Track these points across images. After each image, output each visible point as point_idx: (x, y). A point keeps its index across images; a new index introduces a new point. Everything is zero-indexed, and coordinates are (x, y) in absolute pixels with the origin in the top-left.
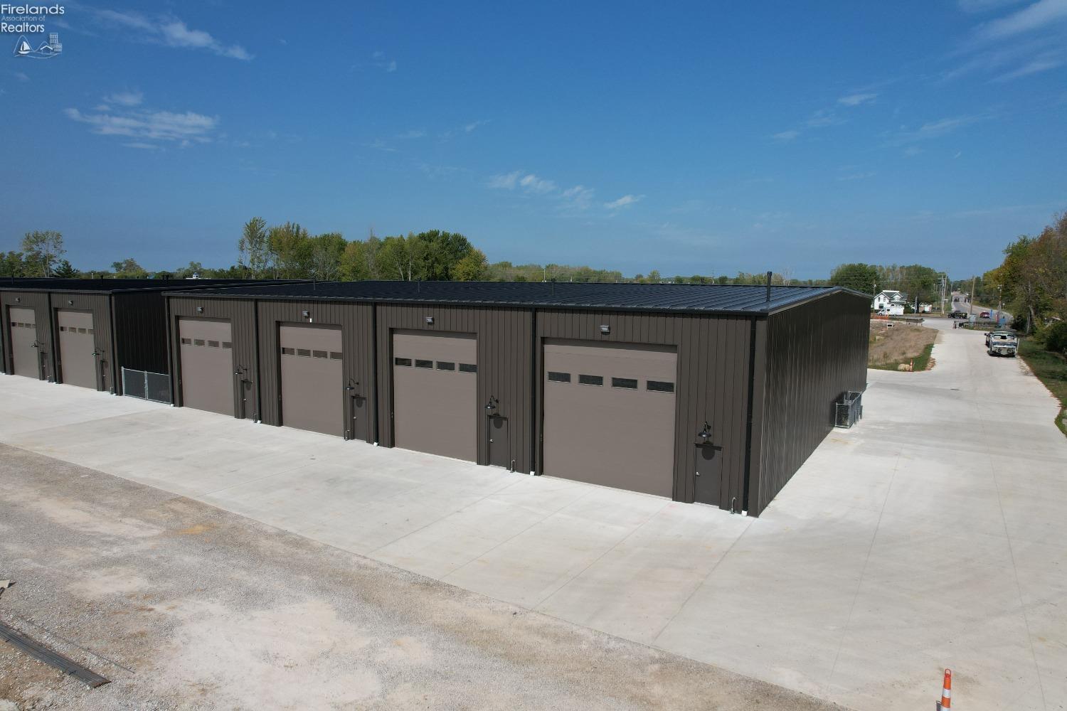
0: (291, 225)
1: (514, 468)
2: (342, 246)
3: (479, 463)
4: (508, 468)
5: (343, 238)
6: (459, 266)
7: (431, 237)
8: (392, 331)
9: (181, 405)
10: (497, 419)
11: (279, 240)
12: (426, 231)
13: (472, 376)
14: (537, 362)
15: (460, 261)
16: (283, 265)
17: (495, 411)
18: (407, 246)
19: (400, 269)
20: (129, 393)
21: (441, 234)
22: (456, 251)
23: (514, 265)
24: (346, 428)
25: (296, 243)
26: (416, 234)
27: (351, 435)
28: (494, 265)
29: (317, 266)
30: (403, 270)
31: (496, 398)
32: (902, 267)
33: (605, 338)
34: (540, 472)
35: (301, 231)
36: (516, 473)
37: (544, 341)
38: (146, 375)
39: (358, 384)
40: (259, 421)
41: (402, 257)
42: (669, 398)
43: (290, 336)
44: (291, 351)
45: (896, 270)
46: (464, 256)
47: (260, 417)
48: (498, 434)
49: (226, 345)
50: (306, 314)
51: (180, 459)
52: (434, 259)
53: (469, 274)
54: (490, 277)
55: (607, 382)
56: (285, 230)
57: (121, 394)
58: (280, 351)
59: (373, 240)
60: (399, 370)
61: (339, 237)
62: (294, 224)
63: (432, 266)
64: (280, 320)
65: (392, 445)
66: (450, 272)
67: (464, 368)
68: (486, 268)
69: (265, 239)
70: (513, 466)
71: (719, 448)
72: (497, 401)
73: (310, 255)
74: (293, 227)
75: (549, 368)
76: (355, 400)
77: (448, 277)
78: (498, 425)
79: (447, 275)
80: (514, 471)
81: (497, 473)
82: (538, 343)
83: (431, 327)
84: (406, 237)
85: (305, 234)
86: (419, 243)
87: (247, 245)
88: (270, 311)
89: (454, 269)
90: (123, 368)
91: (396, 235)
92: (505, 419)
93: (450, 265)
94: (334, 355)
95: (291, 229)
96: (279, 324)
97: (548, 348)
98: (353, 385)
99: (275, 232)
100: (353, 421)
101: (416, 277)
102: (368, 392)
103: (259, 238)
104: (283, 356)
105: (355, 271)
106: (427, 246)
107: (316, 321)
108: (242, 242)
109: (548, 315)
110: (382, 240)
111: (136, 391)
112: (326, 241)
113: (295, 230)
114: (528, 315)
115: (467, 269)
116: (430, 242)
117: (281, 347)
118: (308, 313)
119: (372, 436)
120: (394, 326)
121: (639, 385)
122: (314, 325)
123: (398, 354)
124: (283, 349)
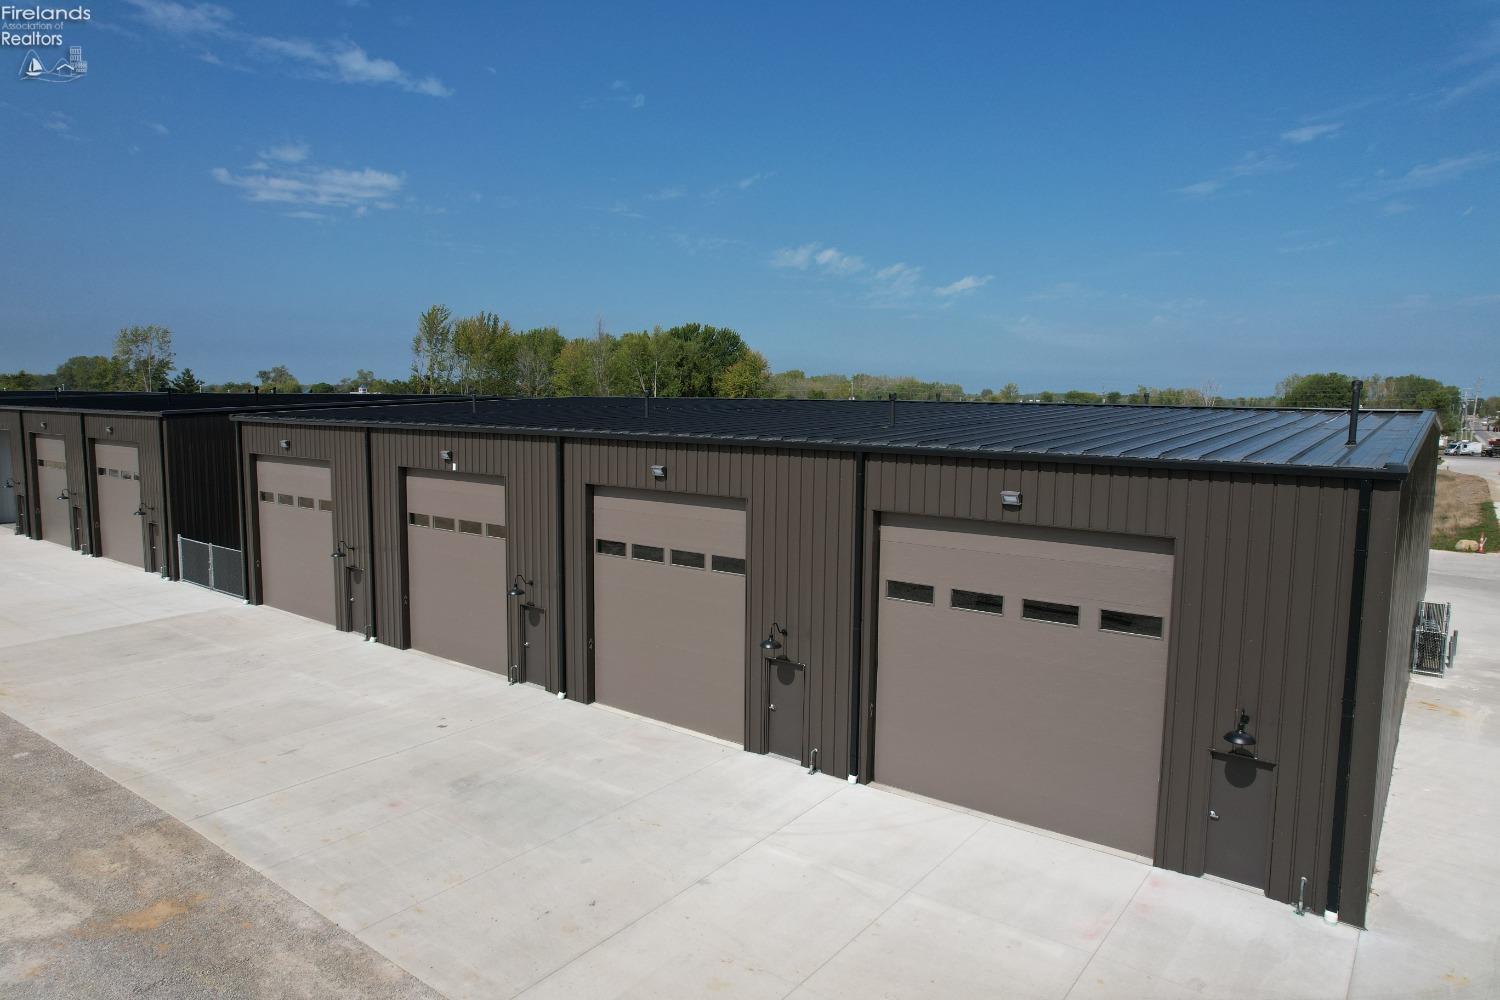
0: (486, 315)
1: (817, 764)
2: (558, 345)
3: (748, 748)
4: (805, 764)
5: (560, 334)
6: (728, 376)
7: (689, 333)
8: (591, 490)
9: (260, 601)
10: (784, 667)
11: (468, 338)
12: (681, 324)
13: (737, 580)
14: (864, 557)
15: (730, 368)
16: (474, 375)
17: (779, 652)
18: (652, 347)
19: (642, 380)
20: (189, 577)
21: (702, 329)
22: (724, 354)
23: (807, 376)
24: (510, 663)
25: (493, 342)
26: (666, 328)
27: (520, 675)
28: (778, 376)
29: (523, 377)
30: (645, 382)
31: (782, 627)
32: (1389, 379)
33: (1011, 517)
34: (868, 776)
35: (501, 325)
36: (819, 775)
37: (880, 519)
38: (210, 550)
39: (531, 584)
40: (372, 639)
41: (645, 362)
42: (1151, 651)
43: (424, 494)
44: (424, 520)
45: (1379, 382)
46: (735, 361)
47: (374, 632)
48: (786, 697)
49: (324, 505)
50: (446, 456)
51: (209, 718)
52: (691, 365)
53: (742, 388)
54: (774, 391)
55: (1013, 607)
56: (477, 324)
57: (177, 578)
58: (406, 518)
59: (605, 338)
60: (601, 560)
61: (554, 333)
62: (490, 315)
63: (689, 376)
64: (404, 465)
65: (590, 698)
66: (715, 385)
67: (722, 564)
68: (767, 379)
69: (450, 337)
70: (815, 760)
71: (1269, 767)
72: (785, 633)
73: (512, 359)
74: (489, 319)
75: (889, 572)
76: (527, 612)
77: (713, 392)
78: (787, 678)
79: (710, 389)
80: (815, 769)
81: (781, 773)
82: (867, 522)
83: (661, 485)
84: (651, 333)
85: (506, 328)
86: (670, 342)
87: (425, 345)
88: (392, 448)
89: (720, 380)
90: (179, 537)
91: (638, 330)
92: (801, 668)
93: (715, 375)
94: (494, 530)
95: (486, 321)
96: (404, 472)
97: (888, 533)
98: (522, 587)
99: (463, 327)
100: (524, 651)
101: (664, 392)
102: (547, 599)
103: (441, 334)
104: (411, 527)
105: (576, 382)
106: (681, 347)
107: (463, 469)
108: (418, 341)
109: (889, 466)
110: (618, 338)
111: (198, 577)
112: (536, 339)
113: (491, 323)
114: (849, 466)
115: (738, 380)
116: (686, 340)
117: (409, 511)
118: (450, 454)
119: (556, 680)
120: (595, 481)
121: (1082, 616)
122: (458, 476)
123: (601, 532)
124: (412, 515)
